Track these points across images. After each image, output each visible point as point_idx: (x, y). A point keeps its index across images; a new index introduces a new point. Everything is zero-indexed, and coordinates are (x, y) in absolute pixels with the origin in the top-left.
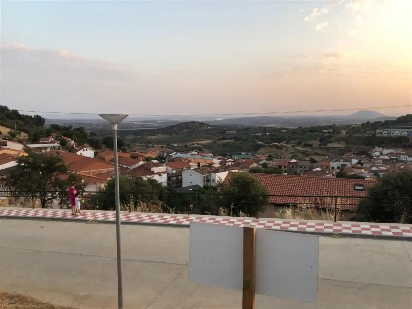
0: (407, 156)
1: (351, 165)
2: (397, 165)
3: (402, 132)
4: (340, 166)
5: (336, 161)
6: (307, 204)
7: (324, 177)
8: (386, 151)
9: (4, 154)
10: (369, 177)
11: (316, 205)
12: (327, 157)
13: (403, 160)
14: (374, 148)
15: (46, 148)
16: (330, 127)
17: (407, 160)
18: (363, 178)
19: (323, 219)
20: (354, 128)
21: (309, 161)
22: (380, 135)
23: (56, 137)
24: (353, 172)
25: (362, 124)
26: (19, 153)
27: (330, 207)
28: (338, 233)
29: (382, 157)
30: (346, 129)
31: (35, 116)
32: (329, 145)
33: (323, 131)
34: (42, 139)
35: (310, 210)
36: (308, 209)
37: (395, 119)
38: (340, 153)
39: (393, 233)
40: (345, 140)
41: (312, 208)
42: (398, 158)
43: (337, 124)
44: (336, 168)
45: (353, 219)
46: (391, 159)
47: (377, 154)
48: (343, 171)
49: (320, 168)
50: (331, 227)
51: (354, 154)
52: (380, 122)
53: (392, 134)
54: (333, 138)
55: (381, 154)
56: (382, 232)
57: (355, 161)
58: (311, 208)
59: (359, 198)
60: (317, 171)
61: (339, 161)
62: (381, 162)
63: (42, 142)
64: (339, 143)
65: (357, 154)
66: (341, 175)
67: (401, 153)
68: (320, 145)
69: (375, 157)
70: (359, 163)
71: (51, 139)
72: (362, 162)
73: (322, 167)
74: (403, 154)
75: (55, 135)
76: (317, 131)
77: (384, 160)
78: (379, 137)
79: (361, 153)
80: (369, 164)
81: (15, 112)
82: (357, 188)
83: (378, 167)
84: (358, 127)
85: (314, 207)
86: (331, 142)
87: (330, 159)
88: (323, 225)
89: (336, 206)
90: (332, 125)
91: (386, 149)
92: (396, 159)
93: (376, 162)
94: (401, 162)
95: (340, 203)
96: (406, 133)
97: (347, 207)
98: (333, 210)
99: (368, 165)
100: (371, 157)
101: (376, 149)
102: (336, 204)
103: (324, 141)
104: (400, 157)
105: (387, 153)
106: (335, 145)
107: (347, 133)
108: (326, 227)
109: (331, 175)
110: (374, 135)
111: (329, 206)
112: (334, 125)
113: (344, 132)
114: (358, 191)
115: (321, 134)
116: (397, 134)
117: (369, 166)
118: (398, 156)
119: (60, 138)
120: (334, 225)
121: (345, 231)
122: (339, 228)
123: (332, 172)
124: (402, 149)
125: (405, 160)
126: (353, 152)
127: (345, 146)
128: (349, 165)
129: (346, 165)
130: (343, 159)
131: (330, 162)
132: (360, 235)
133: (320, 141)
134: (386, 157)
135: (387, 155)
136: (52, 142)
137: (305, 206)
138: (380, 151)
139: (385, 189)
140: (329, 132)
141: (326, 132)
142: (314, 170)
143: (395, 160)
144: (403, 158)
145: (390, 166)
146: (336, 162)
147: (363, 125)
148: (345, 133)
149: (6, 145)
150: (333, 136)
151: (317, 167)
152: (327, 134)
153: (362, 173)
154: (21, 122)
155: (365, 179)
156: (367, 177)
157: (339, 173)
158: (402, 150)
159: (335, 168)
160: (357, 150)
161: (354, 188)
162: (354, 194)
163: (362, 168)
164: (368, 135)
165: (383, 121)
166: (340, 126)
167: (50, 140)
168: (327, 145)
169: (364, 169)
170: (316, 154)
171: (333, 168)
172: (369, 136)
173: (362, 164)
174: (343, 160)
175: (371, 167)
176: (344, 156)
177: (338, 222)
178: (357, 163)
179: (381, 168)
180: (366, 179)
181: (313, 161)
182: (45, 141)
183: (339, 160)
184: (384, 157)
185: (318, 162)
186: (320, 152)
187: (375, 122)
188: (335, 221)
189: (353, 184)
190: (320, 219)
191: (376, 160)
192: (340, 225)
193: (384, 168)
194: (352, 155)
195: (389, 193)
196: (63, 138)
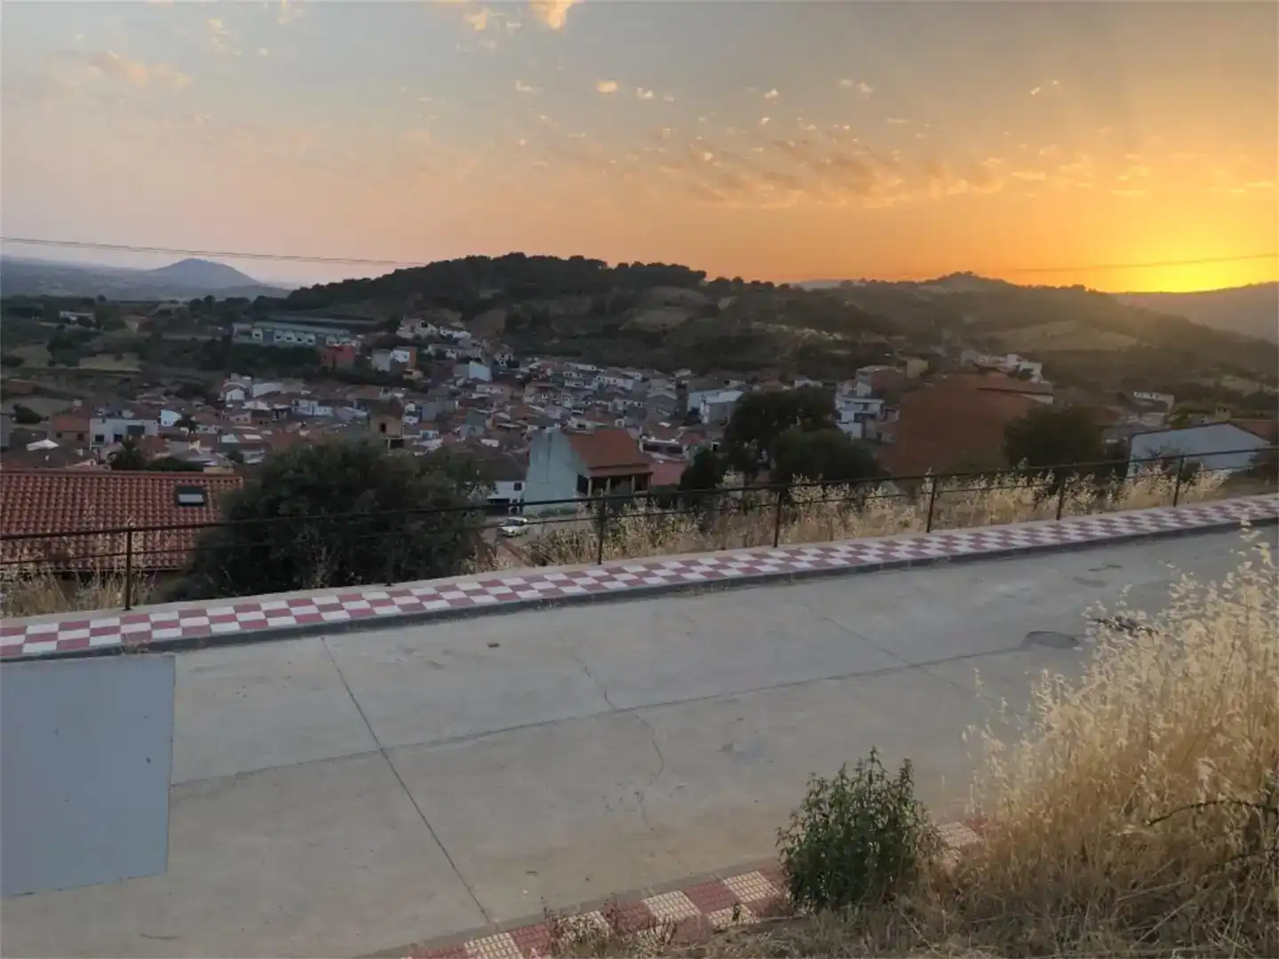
0: (315, 403)
1: (160, 428)
2: (290, 429)
3: (302, 334)
4: (123, 431)
5: (110, 416)
6: (23, 565)
7: (69, 468)
8: (261, 388)
10: (215, 464)
11: (56, 562)
12: (78, 403)
13: (306, 413)
14: (228, 376)
16: (87, 303)
17: (315, 413)
18: (197, 468)
19: (82, 608)
20: (167, 312)
21: (12, 416)
22: (245, 340)
24: (166, 450)
25: (192, 302)
27: (107, 565)
28: (137, 643)
29: (249, 405)
30: (141, 315)
32: (86, 364)
33: (62, 314)
35: (36, 582)
36: (25, 580)
37: (285, 296)
38: (124, 392)
39: (297, 618)
40: (139, 349)
41: (43, 576)
42: (293, 409)
43: (110, 297)
44: (109, 437)
45: (181, 595)
46: (274, 410)
47: (236, 395)
48: (135, 449)
49: (53, 440)
50: (114, 630)
51: (167, 394)
52: (242, 301)
53: (276, 340)
54: (95, 343)
55: (248, 395)
56: (269, 620)
57: (170, 417)
58: (39, 574)
59: (190, 531)
60: (44, 451)
61: (120, 415)
62: (246, 420)
64: (119, 358)
65: (178, 395)
66: (129, 459)
67: (300, 393)
68: (52, 363)
69: (230, 406)
70: (185, 421)
72: (193, 419)
73: (59, 435)
74: (308, 398)
76: (37, 313)
77: (256, 413)
78: (244, 346)
79: (189, 392)
80: (213, 427)
82: (184, 498)
83: (239, 433)
84: (179, 310)
85: (49, 571)
86: (93, 354)
87: (89, 412)
88: (85, 625)
89: (129, 561)
90: (94, 296)
91: (261, 383)
92: (288, 410)
93: (233, 419)
94: (302, 418)
95: (142, 550)
96: (313, 338)
97: (163, 561)
98: (118, 575)
99: (210, 428)
100: (220, 405)
101: (235, 380)
102: (129, 553)
103: (65, 346)
104: (297, 404)
105: (263, 393)
106: (105, 364)
107: (143, 327)
108: (96, 632)
109: (95, 463)
110: (227, 339)
111: (101, 562)
112: (102, 298)
113: (134, 325)
114: (189, 508)
115: (54, 325)
116: (289, 339)
117: (212, 430)
118: (293, 403)
120: (125, 621)
121: (160, 635)
122: (143, 627)
123: (95, 451)
124: (305, 383)
125: (310, 413)
126: (164, 389)
127: (138, 370)
128: (152, 428)
129: (141, 429)
130: (133, 410)
131: (89, 418)
132: (206, 639)
133: (50, 348)
134: (262, 406)
135: (265, 397)
137: (17, 572)
138: (244, 386)
139: (271, 497)
140: (81, 321)
141: (74, 319)
142: (32, 447)
143: (285, 414)
144: (305, 407)
145: (273, 432)
146: (108, 421)
147: (195, 304)
148: (136, 325)
150: (95, 335)
151: (43, 436)
152: (77, 326)
153: (194, 452)
155: (202, 470)
156: (209, 466)
157: (120, 455)
158: (303, 385)
159: (106, 439)
160: (174, 384)
161: (176, 499)
162: (174, 519)
163: (192, 439)
164: (209, 338)
165: (252, 298)
166: (121, 302)
168: (77, 364)
169: (199, 442)
170: (37, 392)
171: (100, 438)
172: (213, 340)
173: (192, 426)
174: (131, 415)
175: (221, 433)
176: (138, 402)
177: (138, 610)
178: (178, 424)
179: (248, 437)
180: (206, 470)
181: (25, 417)
183: (120, 413)
184: (256, 405)
185: (47, 419)
186: (50, 385)
187: (230, 301)
188: (128, 608)
189: (173, 487)
190: (74, 609)
191: (233, 415)
192: (145, 618)
193: (258, 437)
194: (164, 398)
195: (283, 508)
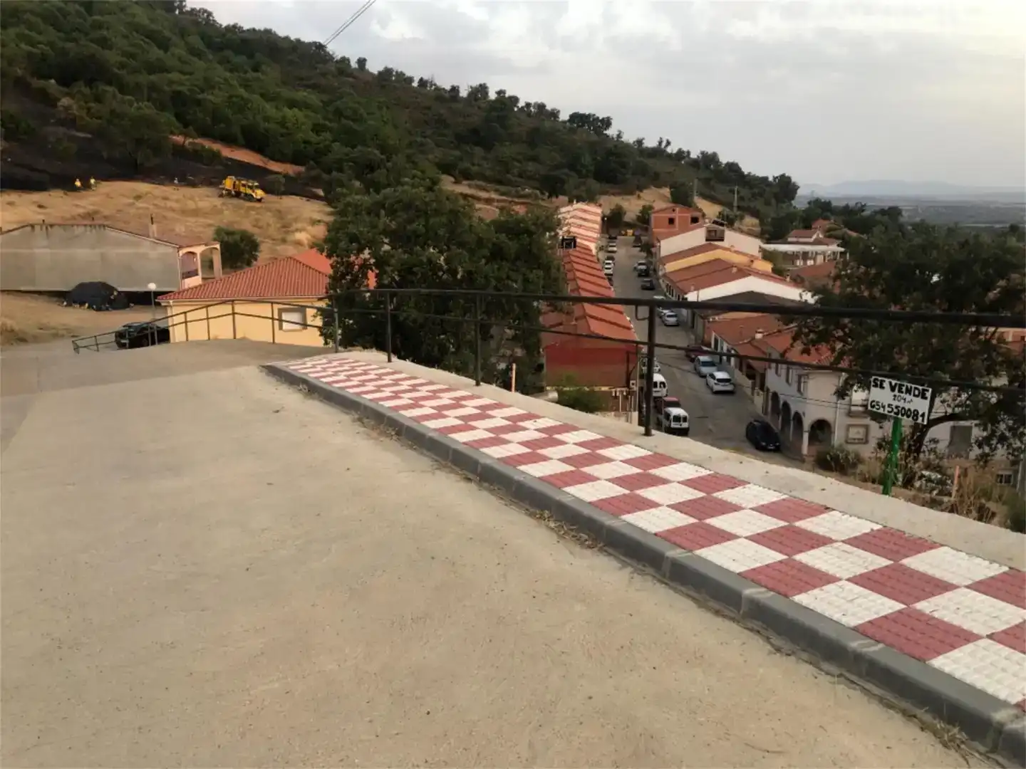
9: (717, 261)
15: (805, 256)
23: (829, 230)
26: (752, 261)
31: (775, 178)
34: (794, 232)
63: (794, 240)
71: (818, 235)
75: (826, 224)
81: (733, 168)
119: (838, 233)
136: (818, 242)
149: (722, 239)
154: (745, 192)
167: (815, 237)
182: (802, 240)
196: (846, 233)
